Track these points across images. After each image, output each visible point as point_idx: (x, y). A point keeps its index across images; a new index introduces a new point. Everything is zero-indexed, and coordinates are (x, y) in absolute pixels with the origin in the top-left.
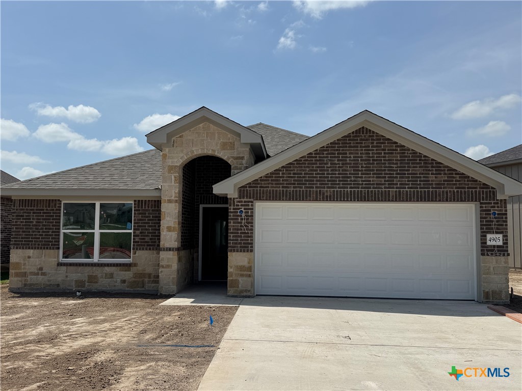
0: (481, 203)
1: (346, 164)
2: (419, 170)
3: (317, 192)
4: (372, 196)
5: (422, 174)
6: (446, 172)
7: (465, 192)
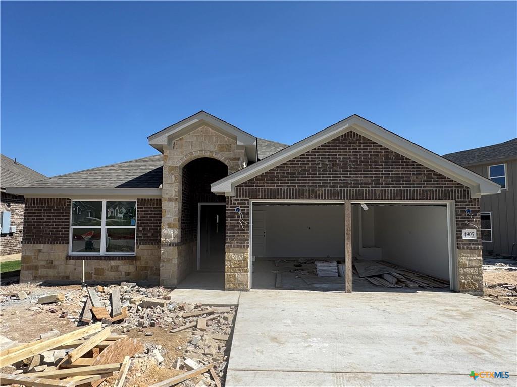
0: (456, 201)
1: (336, 164)
2: (402, 171)
3: (309, 190)
4: (360, 195)
5: (405, 174)
6: (426, 173)
7: (442, 191)
